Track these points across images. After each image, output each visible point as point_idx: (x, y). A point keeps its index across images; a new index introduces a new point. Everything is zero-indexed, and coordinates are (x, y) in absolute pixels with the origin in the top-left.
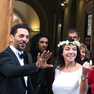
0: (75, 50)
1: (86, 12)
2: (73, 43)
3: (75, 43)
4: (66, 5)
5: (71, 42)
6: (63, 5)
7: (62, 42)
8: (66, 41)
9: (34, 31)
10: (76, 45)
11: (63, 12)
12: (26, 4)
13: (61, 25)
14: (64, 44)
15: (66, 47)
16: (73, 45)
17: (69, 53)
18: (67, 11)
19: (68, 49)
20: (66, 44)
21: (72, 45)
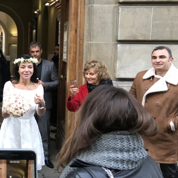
0: (30, 67)
1: (57, 19)
2: (29, 60)
3: (30, 60)
4: (39, 12)
5: (27, 60)
6: (36, 12)
7: (17, 59)
8: (21, 58)
9: (14, 36)
10: (32, 62)
11: (37, 19)
12: (7, 14)
13: (35, 31)
14: (19, 62)
15: (21, 65)
16: (29, 62)
17: (24, 71)
18: (40, 18)
19: (23, 66)
20: (21, 62)
21: (27, 62)
